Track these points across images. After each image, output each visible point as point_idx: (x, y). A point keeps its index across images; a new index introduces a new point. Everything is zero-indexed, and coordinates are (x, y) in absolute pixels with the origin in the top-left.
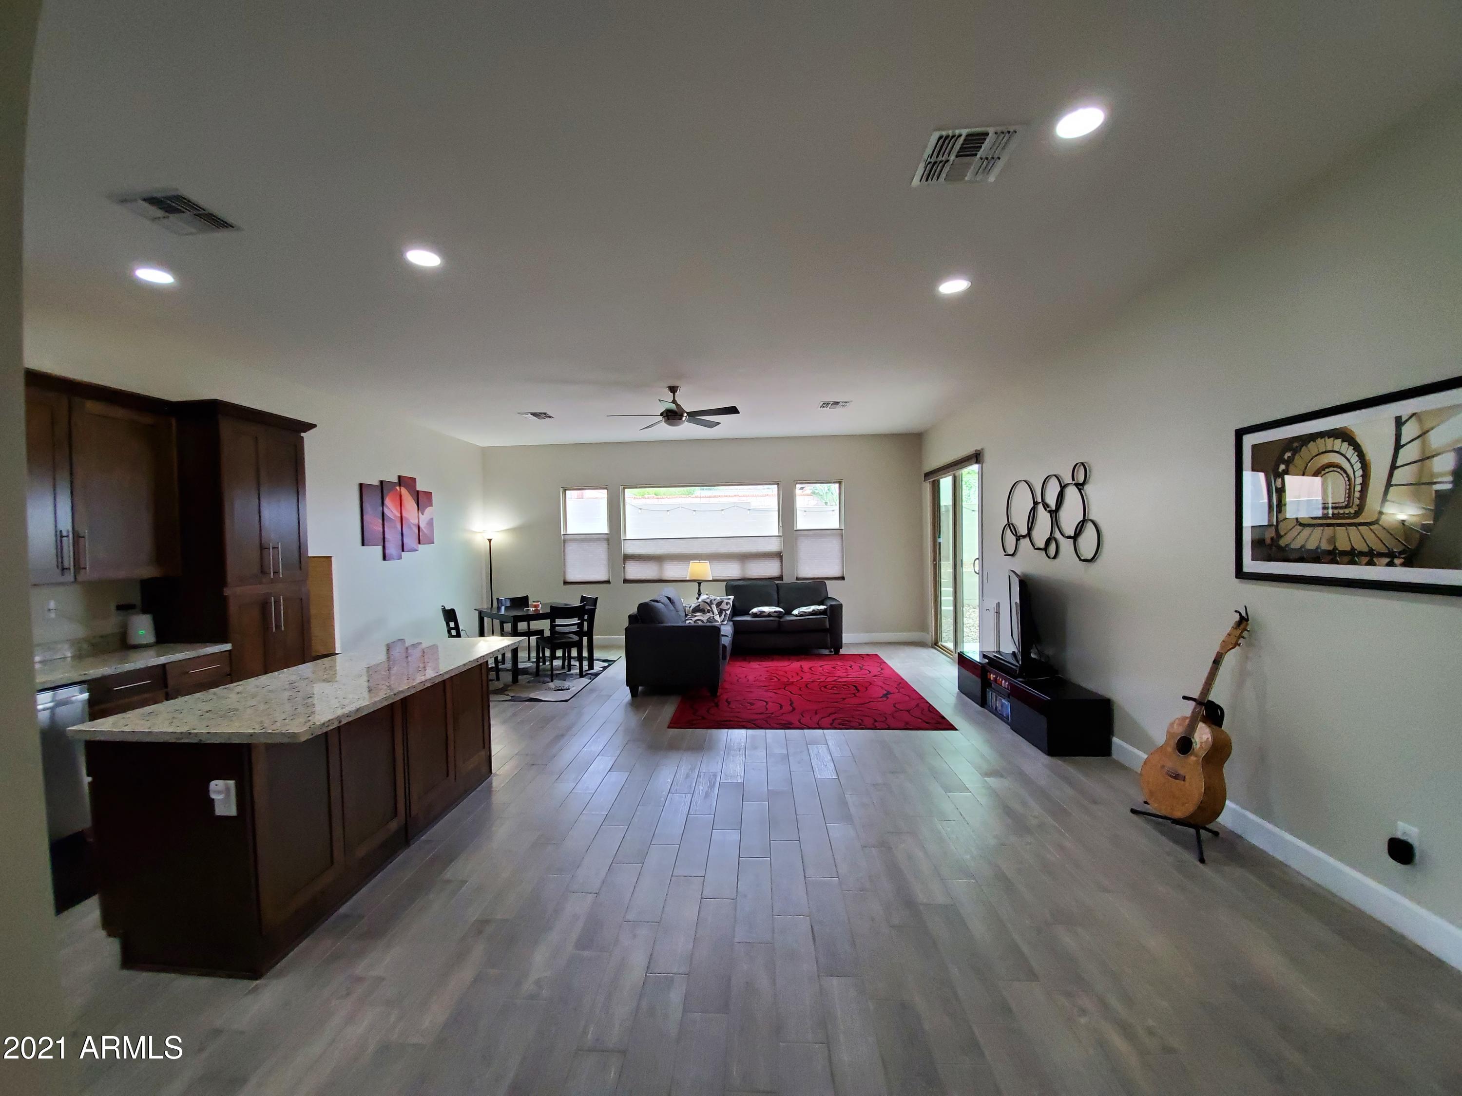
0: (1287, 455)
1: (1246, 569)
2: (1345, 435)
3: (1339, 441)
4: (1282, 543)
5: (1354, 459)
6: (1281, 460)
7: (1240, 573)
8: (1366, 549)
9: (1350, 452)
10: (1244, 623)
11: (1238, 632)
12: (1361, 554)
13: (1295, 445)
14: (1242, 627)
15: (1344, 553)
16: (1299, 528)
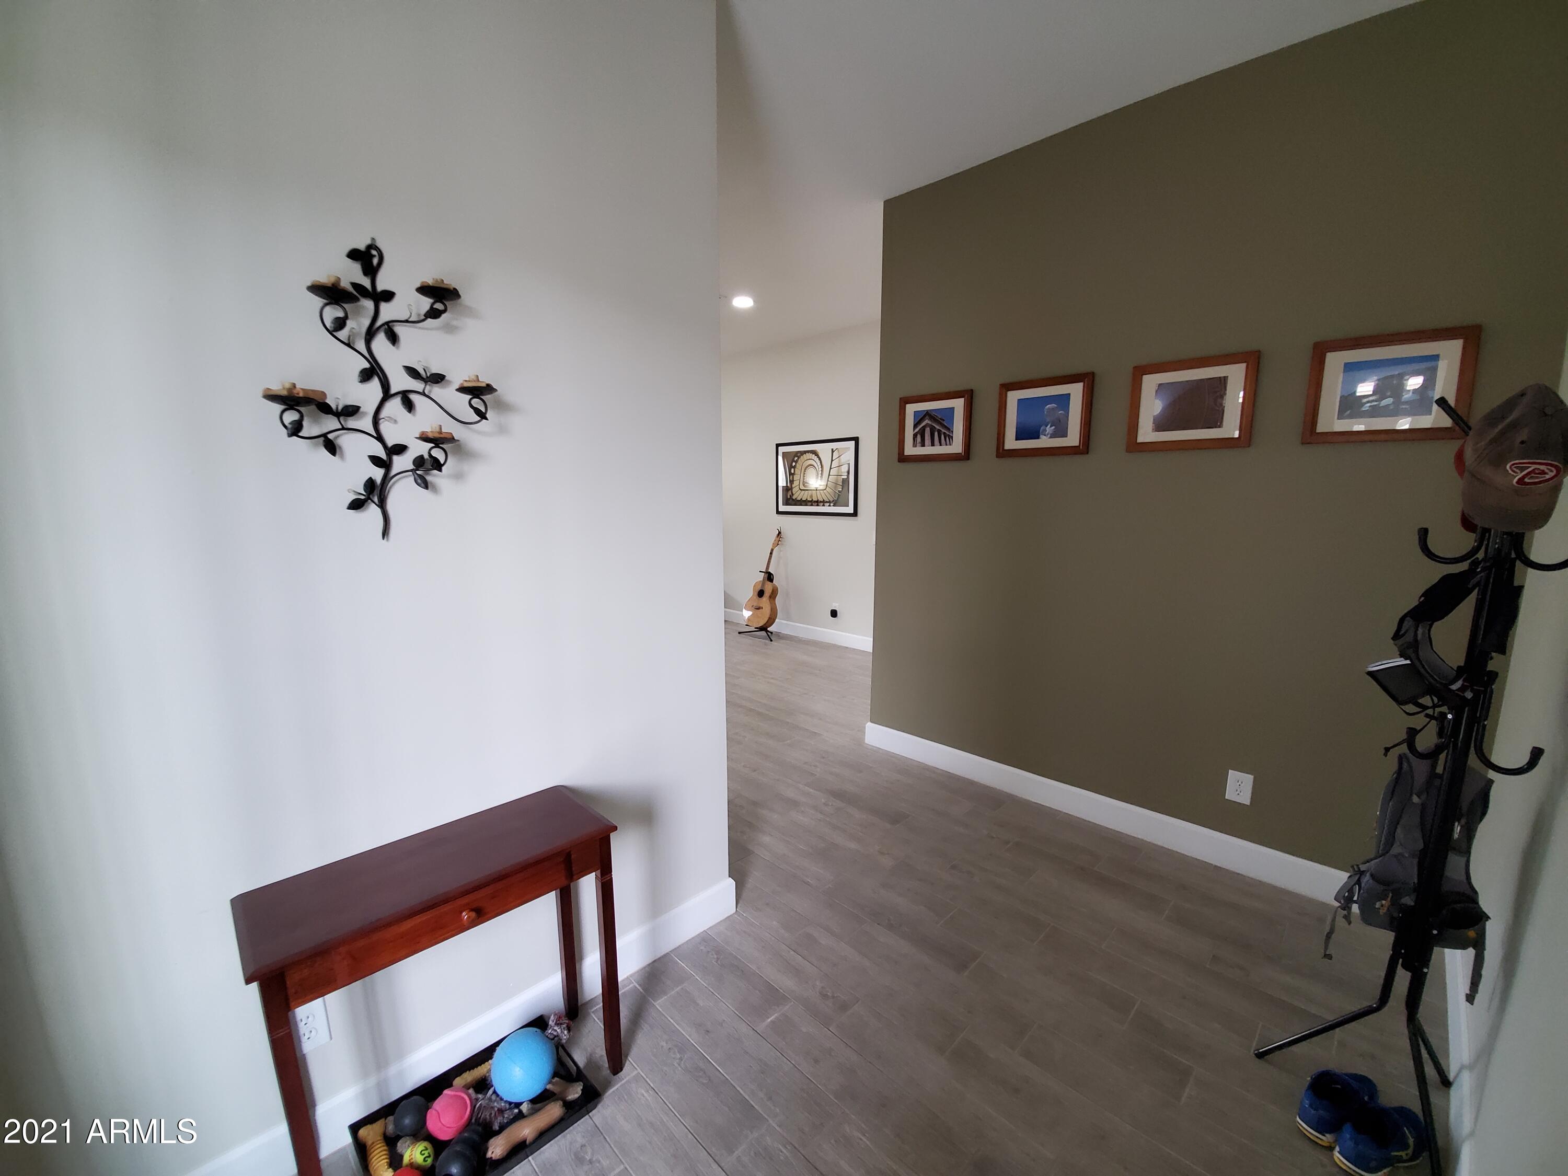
0: (796, 459)
1: (780, 510)
2: (814, 452)
3: (814, 455)
4: (794, 497)
5: (819, 463)
6: (793, 461)
7: (778, 512)
8: (822, 500)
9: (817, 460)
10: (780, 535)
11: (778, 539)
12: (821, 502)
13: (799, 455)
14: (779, 537)
15: (815, 502)
16: (800, 491)
